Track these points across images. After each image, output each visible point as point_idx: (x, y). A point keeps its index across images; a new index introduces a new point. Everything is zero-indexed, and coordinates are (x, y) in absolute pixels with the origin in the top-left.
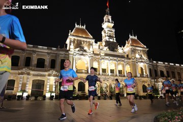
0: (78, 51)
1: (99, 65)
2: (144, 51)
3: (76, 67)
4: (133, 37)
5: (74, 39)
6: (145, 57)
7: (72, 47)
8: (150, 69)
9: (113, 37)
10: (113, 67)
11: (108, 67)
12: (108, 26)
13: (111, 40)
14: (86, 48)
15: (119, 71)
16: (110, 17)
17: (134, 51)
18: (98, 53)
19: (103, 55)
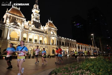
0: (13, 25)
1: (27, 36)
2: (55, 30)
3: (10, 36)
4: (50, 21)
5: (10, 16)
6: (55, 34)
7: (8, 21)
8: (57, 41)
9: (38, 19)
10: (36, 38)
11: (33, 38)
12: (36, 12)
13: (37, 21)
14: (19, 24)
15: (40, 41)
16: (38, 6)
17: (50, 30)
18: (28, 28)
19: (31, 30)
